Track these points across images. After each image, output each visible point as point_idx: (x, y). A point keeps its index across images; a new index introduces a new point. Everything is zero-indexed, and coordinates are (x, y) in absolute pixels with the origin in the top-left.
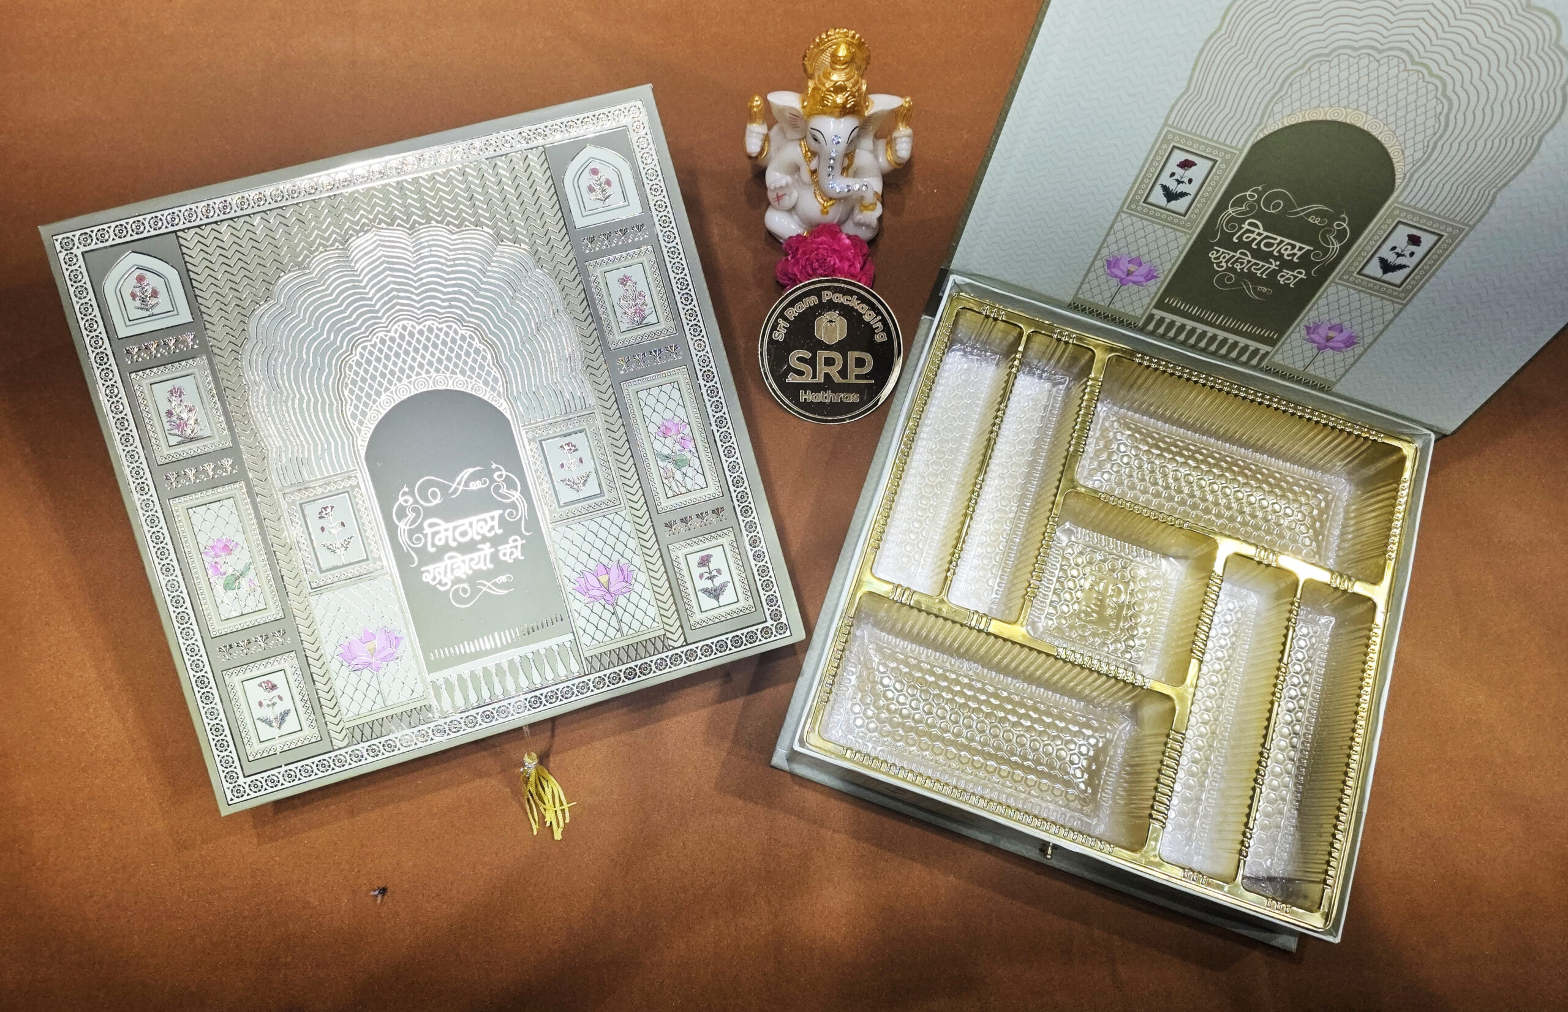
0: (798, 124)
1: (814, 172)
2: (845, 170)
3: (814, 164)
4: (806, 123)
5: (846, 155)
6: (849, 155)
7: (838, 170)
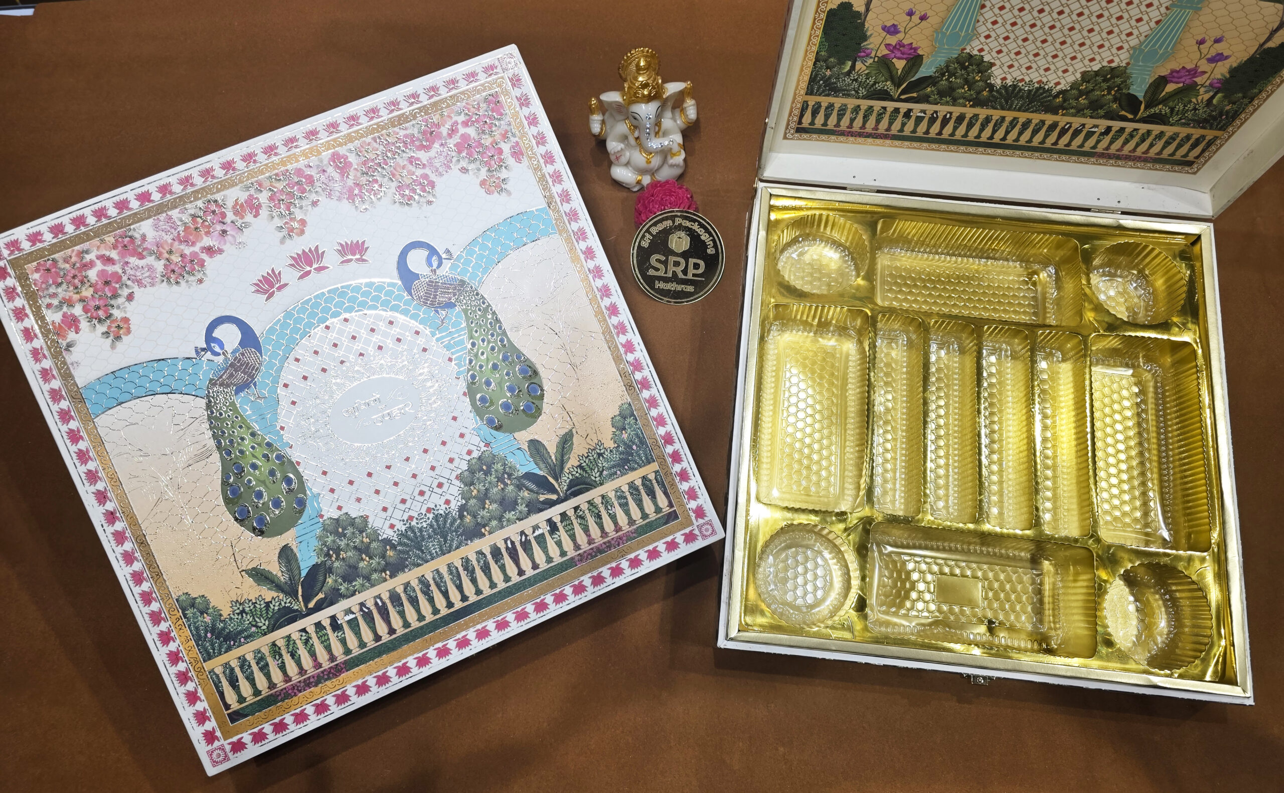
0: (622, 111)
1: (637, 139)
2: (657, 134)
3: (636, 134)
4: (628, 109)
5: (656, 125)
6: (658, 124)
7: (653, 135)
